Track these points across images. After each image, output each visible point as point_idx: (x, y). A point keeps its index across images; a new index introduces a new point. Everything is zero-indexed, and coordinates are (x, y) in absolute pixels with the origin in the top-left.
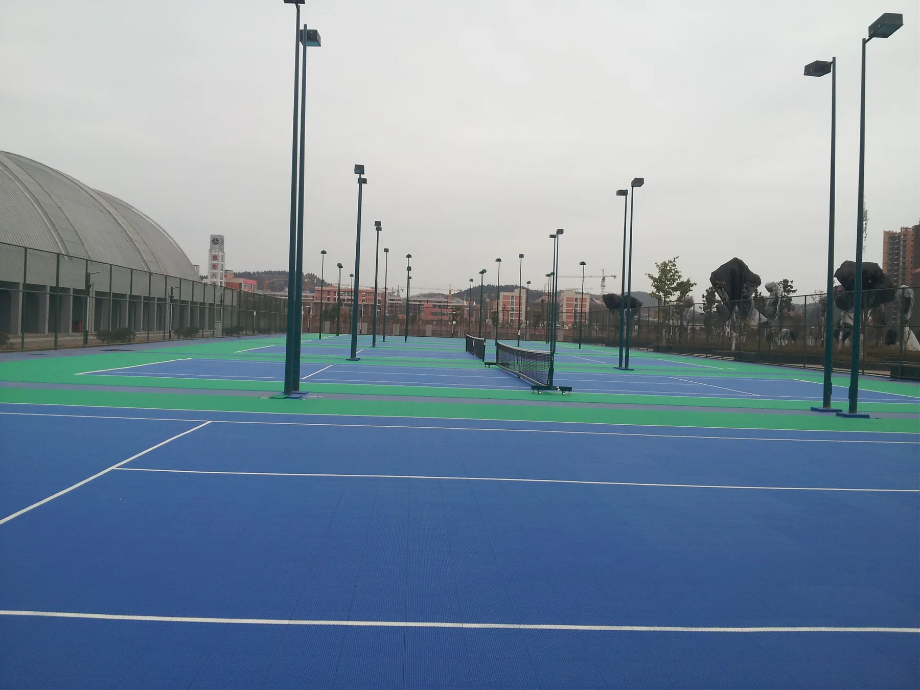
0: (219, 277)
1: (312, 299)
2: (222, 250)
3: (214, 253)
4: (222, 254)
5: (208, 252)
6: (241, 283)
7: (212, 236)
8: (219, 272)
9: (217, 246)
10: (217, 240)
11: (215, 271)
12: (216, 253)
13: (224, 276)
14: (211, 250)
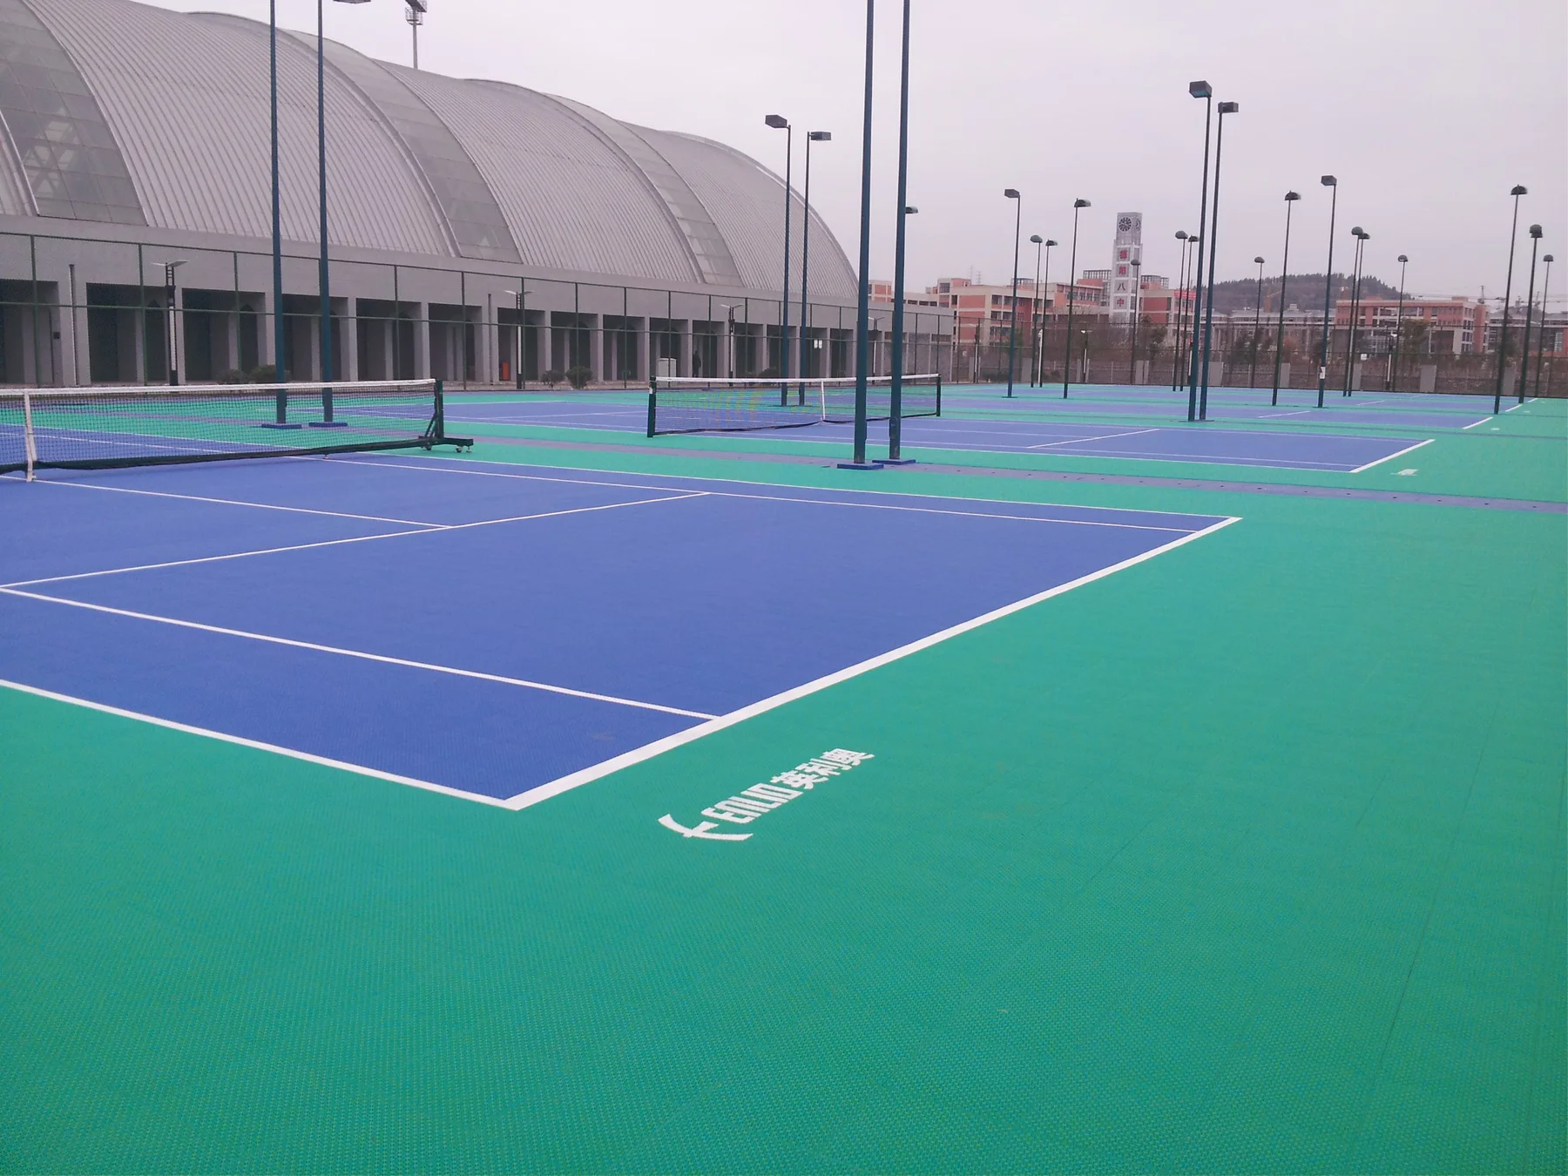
0: (1130, 287)
1: (1302, 323)
2: (1137, 239)
3: (1122, 247)
4: (1137, 247)
5: (1112, 243)
6: (1170, 298)
7: (1119, 215)
8: (1130, 279)
9: (1128, 233)
10: (1128, 221)
11: (1123, 279)
12: (1126, 246)
13: (1139, 286)
14: (1117, 241)
